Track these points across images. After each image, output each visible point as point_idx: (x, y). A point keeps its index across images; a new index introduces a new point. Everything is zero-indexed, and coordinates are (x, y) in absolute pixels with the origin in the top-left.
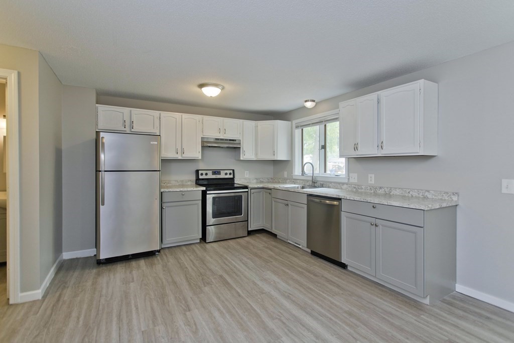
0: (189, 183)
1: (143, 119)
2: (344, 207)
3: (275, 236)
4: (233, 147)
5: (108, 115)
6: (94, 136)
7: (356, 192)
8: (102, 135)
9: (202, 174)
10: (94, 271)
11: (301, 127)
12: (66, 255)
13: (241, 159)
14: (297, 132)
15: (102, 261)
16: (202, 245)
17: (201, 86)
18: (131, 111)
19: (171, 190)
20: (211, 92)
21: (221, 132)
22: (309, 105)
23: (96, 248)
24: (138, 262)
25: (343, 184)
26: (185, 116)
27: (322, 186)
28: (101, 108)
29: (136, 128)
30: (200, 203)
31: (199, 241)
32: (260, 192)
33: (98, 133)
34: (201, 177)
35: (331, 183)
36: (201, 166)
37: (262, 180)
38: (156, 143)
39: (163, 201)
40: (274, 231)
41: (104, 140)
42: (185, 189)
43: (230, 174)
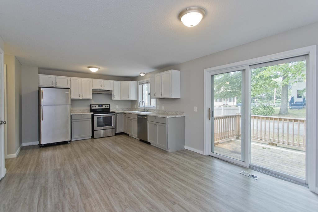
0: (87, 111)
1: (62, 81)
2: (149, 119)
3: (128, 135)
4: (109, 94)
5: (44, 79)
6: (38, 89)
7: (159, 113)
8: (42, 89)
9: (93, 107)
10: (39, 149)
11: (142, 84)
12: (24, 144)
13: (113, 99)
14: (140, 87)
15: (42, 145)
16: (92, 139)
17: (89, 67)
18: (56, 77)
19: (76, 114)
20: (94, 70)
21: (102, 87)
22: (142, 75)
23: (39, 141)
24: (59, 146)
25: (155, 110)
26: (83, 79)
27: (147, 111)
28: (41, 76)
29: (59, 85)
30: (91, 120)
31: (90, 138)
32: (121, 115)
33: (40, 88)
34: (92, 108)
35: (151, 110)
36: (93, 103)
37: (125, 109)
38: (68, 92)
39: (72, 119)
40: (127, 133)
41: (43, 91)
42: (83, 114)
43: (108, 106)
